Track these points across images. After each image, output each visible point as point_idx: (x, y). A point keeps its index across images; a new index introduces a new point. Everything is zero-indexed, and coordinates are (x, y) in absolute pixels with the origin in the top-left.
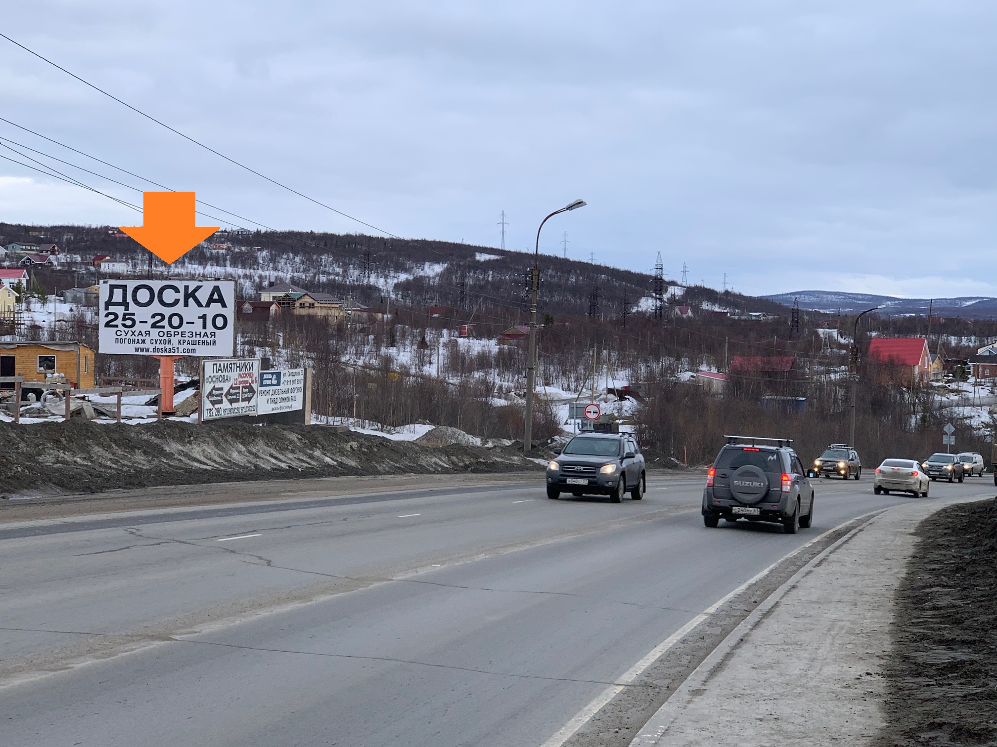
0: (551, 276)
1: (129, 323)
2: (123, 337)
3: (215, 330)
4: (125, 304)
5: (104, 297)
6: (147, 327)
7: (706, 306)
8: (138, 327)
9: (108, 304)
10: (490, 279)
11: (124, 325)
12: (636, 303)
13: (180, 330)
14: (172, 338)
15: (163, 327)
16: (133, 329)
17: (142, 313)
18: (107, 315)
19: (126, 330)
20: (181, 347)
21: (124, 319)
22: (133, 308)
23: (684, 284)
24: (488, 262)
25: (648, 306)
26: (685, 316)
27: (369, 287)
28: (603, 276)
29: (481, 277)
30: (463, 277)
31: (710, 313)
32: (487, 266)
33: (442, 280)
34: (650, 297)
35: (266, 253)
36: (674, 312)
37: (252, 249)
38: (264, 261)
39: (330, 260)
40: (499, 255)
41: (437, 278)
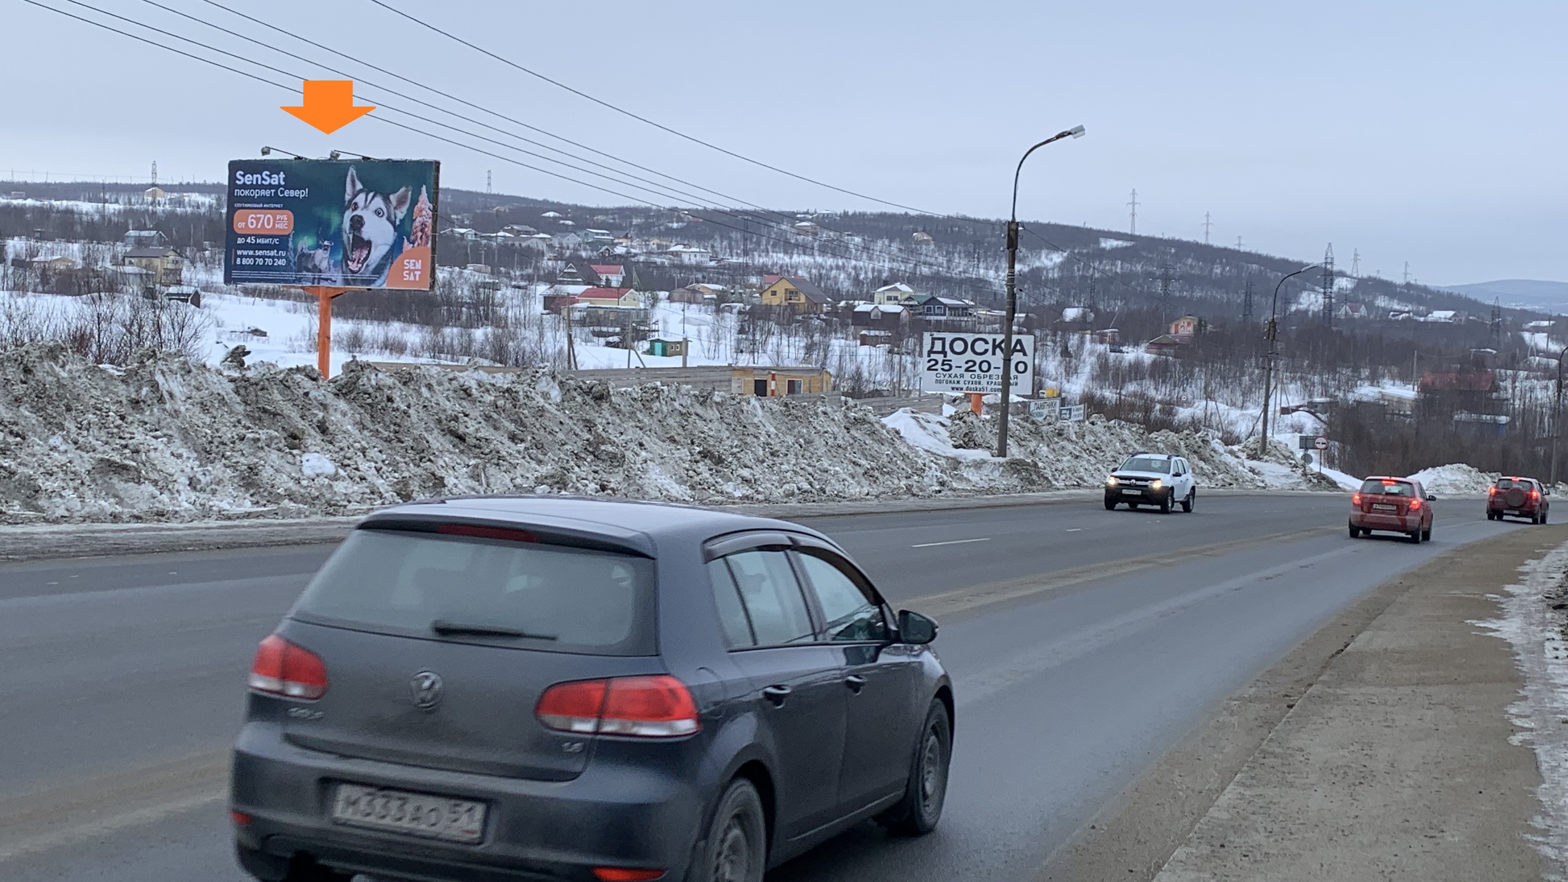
0: (1191, 266)
1: (947, 367)
2: (942, 378)
3: (1016, 374)
4: (944, 352)
5: (927, 348)
6: (962, 370)
7: (1381, 302)
8: (954, 371)
9: (930, 352)
10: (1119, 270)
11: (943, 369)
12: (1296, 299)
13: (988, 374)
14: (982, 380)
15: (974, 371)
16: (950, 372)
17: (956, 360)
18: (929, 361)
19: (945, 373)
20: (989, 387)
21: (943, 364)
22: (950, 355)
23: (1355, 275)
24: (1115, 250)
25: (1311, 304)
26: (1356, 315)
27: (979, 280)
28: (1254, 266)
29: (1107, 268)
30: (1087, 266)
31: (1386, 311)
32: (1114, 254)
33: (1062, 271)
34: (1314, 290)
35: (858, 240)
36: (1343, 311)
37: (841, 236)
38: (857, 250)
39: (932, 247)
40: (1127, 240)
41: (1056, 270)
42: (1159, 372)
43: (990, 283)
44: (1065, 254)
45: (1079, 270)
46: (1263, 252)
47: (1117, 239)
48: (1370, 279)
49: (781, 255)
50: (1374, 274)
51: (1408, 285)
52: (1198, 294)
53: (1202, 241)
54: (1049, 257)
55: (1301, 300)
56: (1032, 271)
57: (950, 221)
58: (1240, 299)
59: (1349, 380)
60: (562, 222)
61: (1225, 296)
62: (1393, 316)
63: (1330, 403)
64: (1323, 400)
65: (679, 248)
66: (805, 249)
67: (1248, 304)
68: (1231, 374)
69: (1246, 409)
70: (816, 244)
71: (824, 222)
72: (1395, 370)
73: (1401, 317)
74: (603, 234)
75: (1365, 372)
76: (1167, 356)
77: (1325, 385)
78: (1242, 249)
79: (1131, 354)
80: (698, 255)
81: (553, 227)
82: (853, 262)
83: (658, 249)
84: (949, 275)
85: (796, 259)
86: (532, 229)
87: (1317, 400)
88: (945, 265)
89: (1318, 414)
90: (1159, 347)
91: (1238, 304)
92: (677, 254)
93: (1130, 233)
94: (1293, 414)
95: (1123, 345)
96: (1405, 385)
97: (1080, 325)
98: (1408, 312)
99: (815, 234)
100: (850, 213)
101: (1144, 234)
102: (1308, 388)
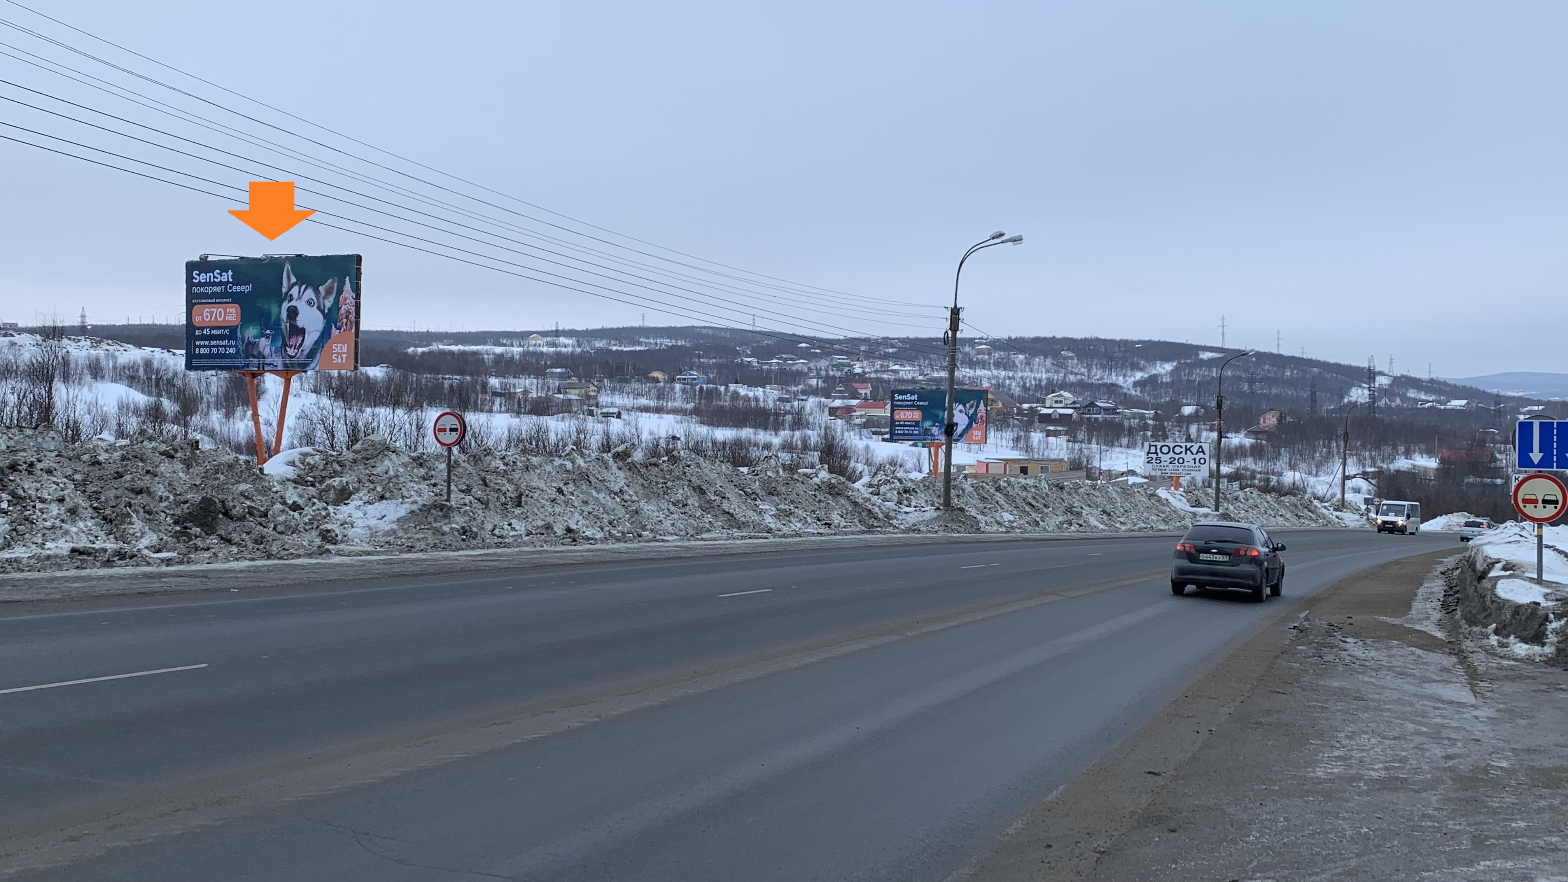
0: (1268, 370)
2: (1156, 467)
3: (1200, 465)
4: (1156, 453)
5: (1146, 450)
6: (1167, 463)
7: (1412, 394)
8: (1162, 464)
9: (1148, 453)
10: (1214, 375)
11: (1156, 463)
12: (1347, 393)
13: (1183, 465)
14: (1179, 468)
15: (1175, 463)
16: (1160, 464)
17: (1164, 457)
18: (1148, 458)
20: (1184, 472)
21: (1156, 460)
22: (1160, 455)
23: (1391, 374)
24: (1211, 360)
25: (1359, 396)
26: (1393, 405)
27: (1113, 385)
28: (1315, 369)
29: (1206, 373)
30: (1191, 373)
31: (1416, 401)
32: (1210, 362)
33: (1173, 377)
34: (1361, 387)
35: (1021, 357)
36: (1383, 401)
37: (1009, 354)
38: (1022, 364)
39: (1076, 361)
40: (1219, 352)
41: (1168, 376)
42: (1256, 452)
43: (1121, 387)
44: (1175, 364)
45: (1185, 375)
46: (1321, 358)
47: (1212, 352)
48: (1402, 376)
49: (968, 370)
50: (1405, 373)
51: (1432, 381)
52: (1274, 391)
53: (1275, 352)
54: (1163, 366)
55: (1351, 394)
56: (1151, 376)
57: (1086, 342)
58: (1306, 394)
59: (1390, 455)
60: (812, 350)
61: (1294, 392)
62: (1421, 404)
63: (1378, 472)
64: (1372, 470)
65: (897, 367)
66: (984, 365)
67: (1313, 398)
68: (1307, 453)
69: (1320, 476)
70: (992, 361)
71: (996, 345)
72: (1423, 446)
73: (1426, 406)
74: (843, 359)
75: (1402, 449)
76: (1261, 440)
77: (1373, 459)
78: (1305, 357)
79: (1236, 439)
80: (911, 372)
81: (807, 355)
82: (1020, 374)
83: (882, 368)
84: (1090, 382)
85: (979, 372)
86: (795, 357)
87: (1369, 470)
88: (1086, 374)
89: (1370, 480)
90: (1256, 434)
91: (1306, 399)
92: (895, 372)
93: (1220, 346)
94: (1353, 480)
95: (1228, 432)
96: (1430, 457)
97: (1194, 418)
98: (1432, 402)
99: (990, 354)
100: (1013, 338)
101: (1231, 348)
102: (1361, 461)
